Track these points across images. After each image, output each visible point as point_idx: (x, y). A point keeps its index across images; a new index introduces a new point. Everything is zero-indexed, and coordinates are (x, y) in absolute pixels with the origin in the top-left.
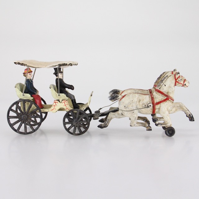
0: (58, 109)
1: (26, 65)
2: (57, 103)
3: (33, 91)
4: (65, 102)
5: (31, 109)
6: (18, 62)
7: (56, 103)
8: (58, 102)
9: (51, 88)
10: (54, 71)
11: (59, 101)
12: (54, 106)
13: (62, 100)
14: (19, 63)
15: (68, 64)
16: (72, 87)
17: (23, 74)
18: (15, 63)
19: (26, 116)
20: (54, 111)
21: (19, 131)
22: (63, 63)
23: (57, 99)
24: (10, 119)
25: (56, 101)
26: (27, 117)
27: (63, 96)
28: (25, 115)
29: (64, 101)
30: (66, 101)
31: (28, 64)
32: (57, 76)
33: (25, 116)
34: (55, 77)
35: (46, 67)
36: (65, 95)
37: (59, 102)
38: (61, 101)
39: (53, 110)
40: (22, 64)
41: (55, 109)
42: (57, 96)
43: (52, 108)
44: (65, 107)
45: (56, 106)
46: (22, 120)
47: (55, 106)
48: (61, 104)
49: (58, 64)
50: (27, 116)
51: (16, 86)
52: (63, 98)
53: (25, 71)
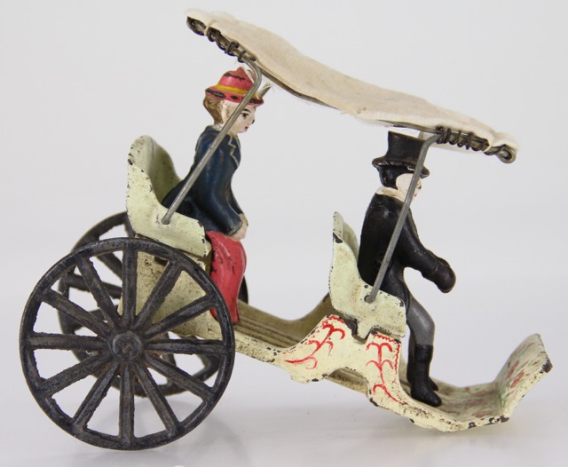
0: (330, 371)
1: (254, 59)
2: (336, 335)
4: (385, 349)
6: (215, 26)
7: (333, 330)
8: (348, 332)
9: (339, 241)
10: (382, 149)
11: (353, 324)
12: (315, 345)
13: (374, 331)
14: (214, 35)
15: (493, 143)
18: (192, 23)
19: (137, 339)
20: (304, 371)
21: (85, 428)
22: (467, 128)
23: (348, 311)
25: (337, 324)
26: (145, 347)
27: (389, 304)
28: (129, 333)
29: (379, 341)
30: (394, 346)
31: (263, 60)
32: (389, 182)
33: (132, 341)
34: (373, 184)
35: (363, 115)
36: (403, 309)
37: (355, 333)
38: (362, 332)
39: (299, 367)
40: (231, 48)
41: (312, 363)
42: (354, 294)
43: (301, 351)
44: (372, 375)
45: (326, 346)
47: (319, 346)
48: (358, 346)
49: (432, 122)
50: (143, 337)
52: (384, 322)
53: (221, 82)
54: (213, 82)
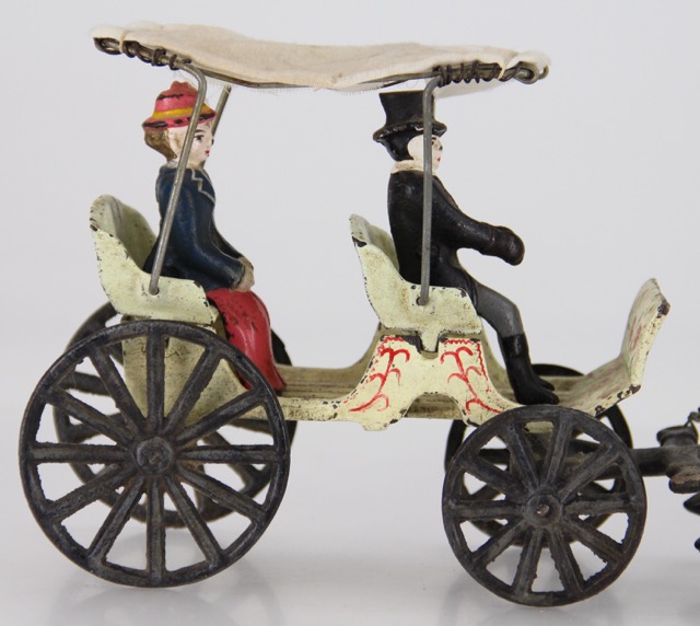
0: (407, 404)
1: (188, 61)
2: (400, 358)
3: (217, 263)
4: (463, 354)
5: (205, 394)
6: (130, 38)
7: (393, 354)
8: (412, 349)
9: (362, 244)
11: (415, 339)
12: (378, 380)
13: (443, 339)
14: (133, 48)
15: (505, 65)
16: (505, 246)
17: (142, 133)
18: (102, 43)
19: (168, 446)
20: (377, 415)
22: (469, 58)
23: (404, 324)
24: (43, 468)
25: (396, 345)
26: (178, 456)
27: (449, 299)
28: (157, 440)
29: (453, 347)
30: (472, 347)
31: (201, 59)
33: (161, 449)
35: (340, 83)
37: (420, 348)
38: (429, 344)
39: (369, 412)
40: (157, 57)
41: (381, 402)
42: (403, 302)
43: (364, 392)
44: (458, 391)
45: (392, 375)
46: (135, 473)
47: (384, 378)
48: (429, 363)
49: (426, 64)
50: (175, 444)
51: (97, 216)
52: (451, 322)
53: (158, 109)
54: (148, 112)
